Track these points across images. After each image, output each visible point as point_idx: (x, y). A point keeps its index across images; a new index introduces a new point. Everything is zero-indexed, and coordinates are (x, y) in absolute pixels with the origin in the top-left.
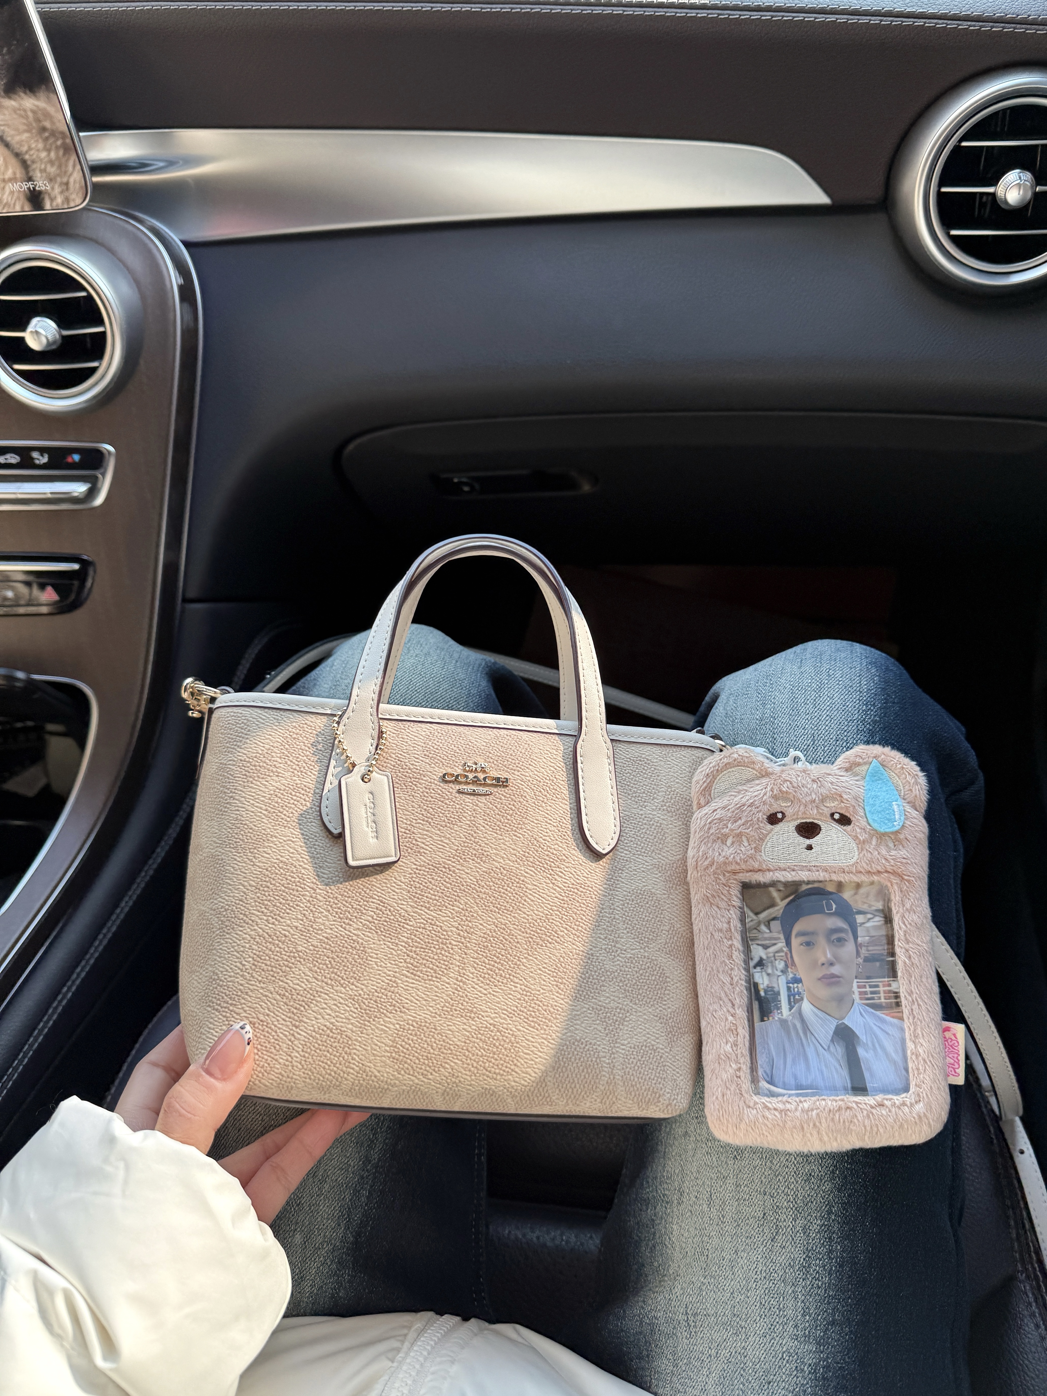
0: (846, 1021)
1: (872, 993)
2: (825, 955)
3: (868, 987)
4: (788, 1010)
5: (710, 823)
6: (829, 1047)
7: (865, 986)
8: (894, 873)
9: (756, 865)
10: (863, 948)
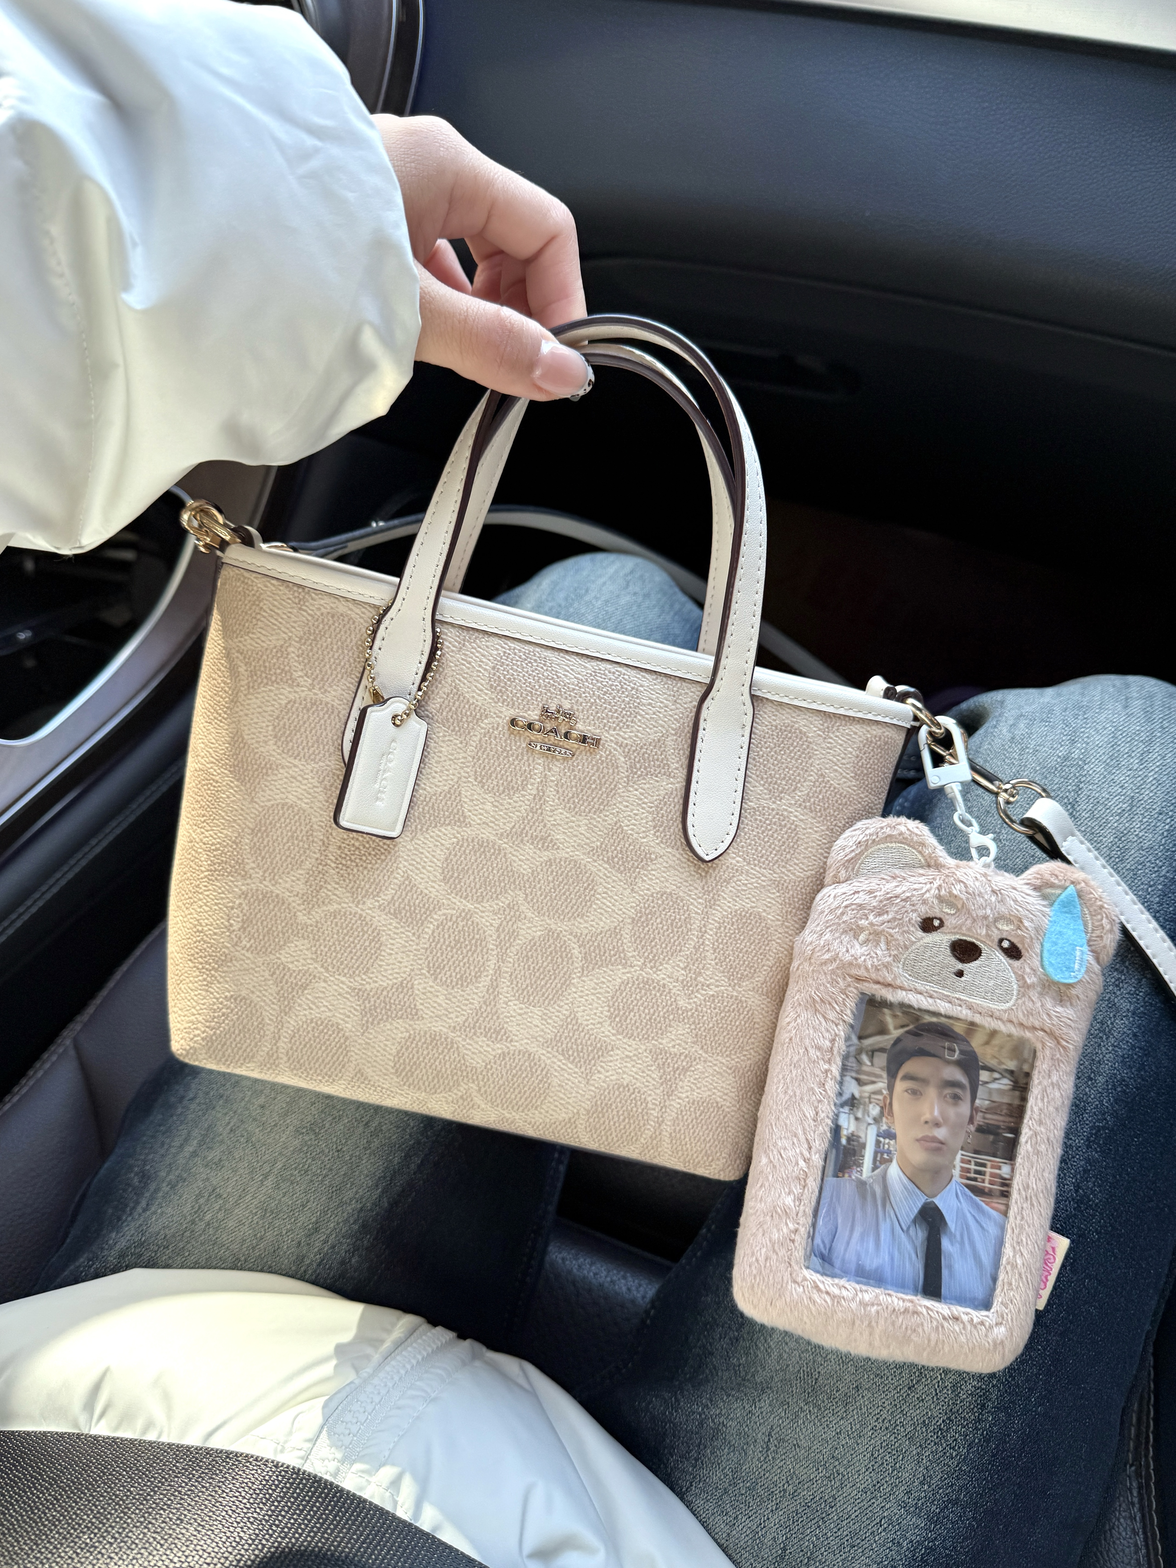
0: (937, 1201)
1: (977, 1172)
2: (932, 1112)
3: (973, 1163)
4: (870, 1169)
5: (846, 907)
6: (908, 1228)
7: (970, 1161)
8: (1051, 1034)
9: (889, 979)
10: (980, 1114)
